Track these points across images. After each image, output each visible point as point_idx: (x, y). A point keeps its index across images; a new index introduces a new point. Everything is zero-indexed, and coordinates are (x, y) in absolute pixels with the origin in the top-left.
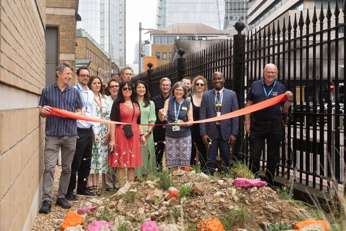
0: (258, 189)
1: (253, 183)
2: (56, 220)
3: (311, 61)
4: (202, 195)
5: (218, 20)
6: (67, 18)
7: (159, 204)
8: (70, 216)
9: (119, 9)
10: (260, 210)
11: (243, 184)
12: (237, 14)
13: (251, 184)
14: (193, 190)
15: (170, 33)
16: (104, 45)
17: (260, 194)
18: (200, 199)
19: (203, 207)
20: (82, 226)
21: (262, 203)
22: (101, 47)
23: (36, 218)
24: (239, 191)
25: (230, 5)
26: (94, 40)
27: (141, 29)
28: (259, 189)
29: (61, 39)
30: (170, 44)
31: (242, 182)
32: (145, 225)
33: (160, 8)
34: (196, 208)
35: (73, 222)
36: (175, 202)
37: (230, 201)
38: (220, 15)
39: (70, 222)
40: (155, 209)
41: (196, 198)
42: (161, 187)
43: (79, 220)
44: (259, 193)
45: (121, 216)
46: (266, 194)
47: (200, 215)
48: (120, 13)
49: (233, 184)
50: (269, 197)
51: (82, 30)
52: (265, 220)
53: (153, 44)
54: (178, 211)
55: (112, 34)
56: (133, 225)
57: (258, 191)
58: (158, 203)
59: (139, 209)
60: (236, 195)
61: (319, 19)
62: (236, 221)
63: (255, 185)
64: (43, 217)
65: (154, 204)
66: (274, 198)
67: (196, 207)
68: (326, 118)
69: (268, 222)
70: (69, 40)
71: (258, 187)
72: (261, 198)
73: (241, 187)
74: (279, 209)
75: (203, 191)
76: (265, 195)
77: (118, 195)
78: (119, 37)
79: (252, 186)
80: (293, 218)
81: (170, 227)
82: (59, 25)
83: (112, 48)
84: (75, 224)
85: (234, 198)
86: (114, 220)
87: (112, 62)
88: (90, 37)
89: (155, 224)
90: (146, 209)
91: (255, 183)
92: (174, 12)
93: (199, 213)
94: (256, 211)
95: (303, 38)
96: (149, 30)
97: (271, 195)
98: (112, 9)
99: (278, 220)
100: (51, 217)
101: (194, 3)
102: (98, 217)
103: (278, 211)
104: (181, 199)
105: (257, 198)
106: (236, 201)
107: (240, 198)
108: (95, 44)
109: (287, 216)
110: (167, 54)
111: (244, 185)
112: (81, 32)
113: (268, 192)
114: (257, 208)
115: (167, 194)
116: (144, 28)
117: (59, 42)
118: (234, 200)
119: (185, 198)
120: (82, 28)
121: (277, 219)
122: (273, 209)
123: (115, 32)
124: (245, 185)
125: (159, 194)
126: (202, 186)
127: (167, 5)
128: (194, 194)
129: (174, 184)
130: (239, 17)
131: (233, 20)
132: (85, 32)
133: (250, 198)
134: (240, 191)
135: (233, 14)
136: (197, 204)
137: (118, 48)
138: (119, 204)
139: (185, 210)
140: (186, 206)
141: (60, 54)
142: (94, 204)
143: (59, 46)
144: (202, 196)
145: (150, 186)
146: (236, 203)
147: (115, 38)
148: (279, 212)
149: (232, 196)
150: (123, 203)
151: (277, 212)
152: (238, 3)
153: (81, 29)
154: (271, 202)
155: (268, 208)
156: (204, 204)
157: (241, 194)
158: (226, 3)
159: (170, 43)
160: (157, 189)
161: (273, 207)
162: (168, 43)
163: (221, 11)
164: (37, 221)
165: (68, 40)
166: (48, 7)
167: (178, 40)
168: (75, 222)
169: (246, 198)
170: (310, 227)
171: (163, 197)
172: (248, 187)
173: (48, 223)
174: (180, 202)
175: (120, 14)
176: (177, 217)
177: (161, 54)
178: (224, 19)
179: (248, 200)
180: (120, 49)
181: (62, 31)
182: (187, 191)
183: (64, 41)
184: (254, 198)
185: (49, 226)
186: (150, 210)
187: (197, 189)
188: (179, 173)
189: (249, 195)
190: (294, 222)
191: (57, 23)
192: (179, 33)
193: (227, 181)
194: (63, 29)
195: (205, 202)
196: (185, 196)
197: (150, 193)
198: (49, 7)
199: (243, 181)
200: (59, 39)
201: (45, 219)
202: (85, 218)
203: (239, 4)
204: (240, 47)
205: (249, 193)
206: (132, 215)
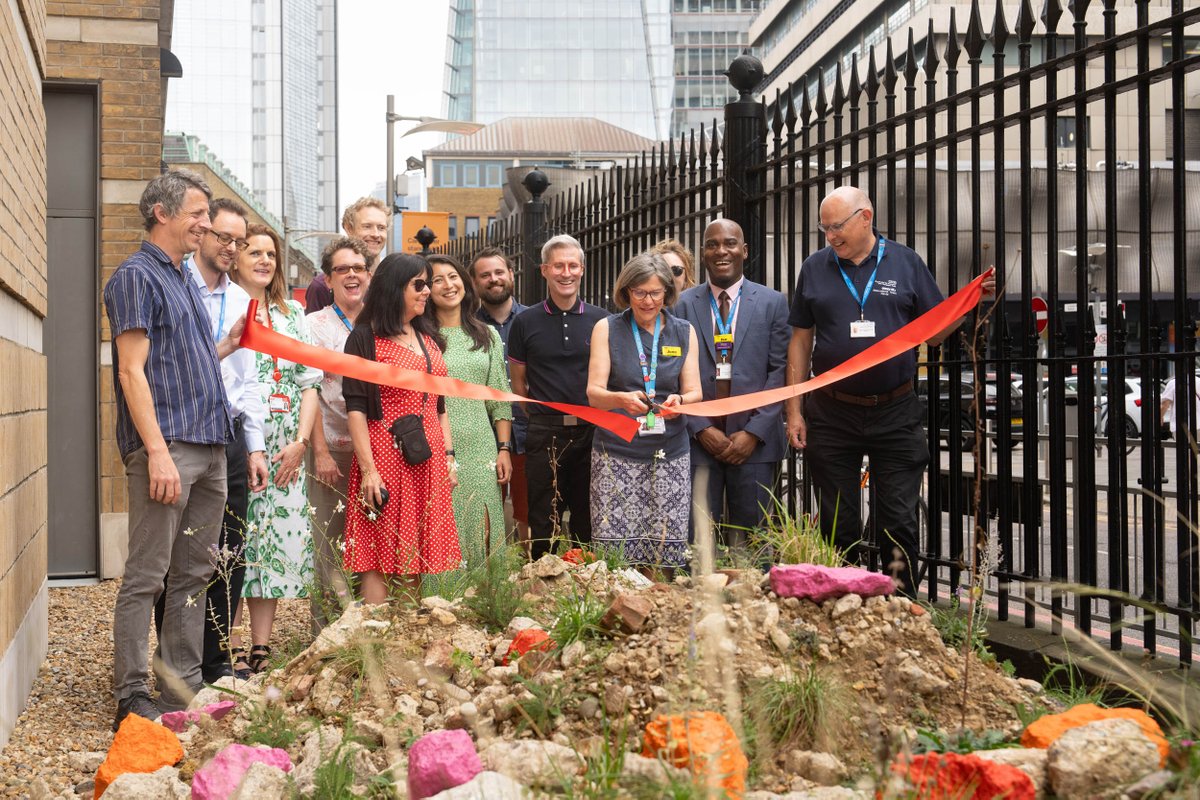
0: (864, 605)
1: (844, 578)
2: (83, 758)
3: (965, 240)
4: (645, 631)
5: (651, 109)
6: (127, 54)
7: (473, 683)
8: (133, 735)
9: (317, 70)
10: (876, 680)
11: (804, 584)
12: (714, 86)
13: (839, 585)
14: (612, 615)
15: (490, 149)
16: (264, 193)
17: (872, 620)
18: (640, 646)
19: (653, 675)
20: (177, 771)
21: (880, 655)
22: (253, 197)
23: (4, 752)
24: (788, 611)
25: (690, 57)
26: (232, 174)
27: (391, 118)
28: (868, 603)
29: (108, 131)
30: (492, 186)
31: (801, 576)
32: (426, 744)
33: (455, 69)
34: (626, 677)
35: (145, 757)
36: (539, 662)
37: (759, 648)
38: (657, 89)
39: (130, 757)
40: (459, 700)
41: (623, 644)
42: (479, 621)
43: (166, 748)
44: (871, 618)
45: (331, 726)
46: (896, 620)
47: (643, 704)
48: (320, 83)
49: (763, 588)
50: (908, 633)
51: (189, 138)
52: (897, 721)
53: (432, 188)
54: (553, 693)
55: (294, 155)
56: (378, 761)
57: (866, 610)
58: (470, 678)
59: (399, 700)
60: (780, 624)
61: (1043, 18)
62: (788, 721)
63: (852, 588)
64: (31, 746)
65: (455, 683)
66: (925, 636)
67: (625, 674)
68: (1018, 423)
69: (908, 727)
70: (138, 134)
71: (865, 597)
72: (877, 636)
73: (797, 596)
74: (948, 677)
75: (650, 616)
76: (892, 623)
77: (316, 653)
78: (317, 165)
79: (840, 593)
80: (999, 713)
81: (526, 750)
82: (100, 81)
83: (294, 202)
84: (151, 764)
85: (774, 636)
86: (303, 744)
87: (294, 250)
88: (217, 163)
89: (466, 741)
90: (427, 701)
91: (854, 581)
92: (501, 81)
93: (640, 695)
94: (859, 685)
95: (981, 93)
96: (419, 123)
97: (913, 623)
98: (292, 69)
99: (945, 719)
100: (61, 747)
101: (568, 50)
102: (240, 735)
103: (944, 683)
104: (566, 649)
105: (862, 636)
106: (781, 649)
107: (797, 638)
108: (234, 186)
109: (979, 704)
110: (481, 219)
111: (809, 589)
112: (184, 146)
113: (904, 614)
114: (862, 674)
115: (503, 644)
116: (404, 115)
117: (101, 141)
118: (774, 647)
119: (579, 646)
120: (187, 134)
121: (939, 716)
122: (924, 677)
123: (304, 150)
124: (814, 590)
125: (473, 645)
126: (647, 597)
127: (480, 57)
128: (618, 626)
129: (530, 610)
130: (721, 96)
131: (701, 107)
132: (200, 147)
133: (837, 637)
134: (794, 613)
135: (701, 87)
136: (630, 664)
137: (314, 201)
138: (320, 683)
139: (583, 687)
140: (587, 674)
141: (104, 181)
142: (226, 694)
143: (101, 154)
144: (645, 635)
145: (438, 615)
146: (781, 655)
147: (304, 167)
148: (948, 688)
149: (765, 632)
150: (335, 679)
151: (939, 687)
152: (717, 51)
153: (183, 134)
154: (916, 649)
155: (905, 673)
156: (657, 661)
157: (798, 622)
158: (677, 50)
159: (491, 183)
160: (465, 627)
161: (924, 670)
162: (482, 183)
163: (661, 78)
164: (8, 759)
165: (132, 132)
166: (60, 16)
167: (516, 168)
168: (152, 758)
169: (822, 638)
170: (1097, 730)
171: (489, 657)
172: (826, 597)
173: (50, 769)
174: (559, 658)
175: (321, 88)
176: (554, 713)
177: (460, 221)
178: (672, 106)
179: (829, 645)
180: (322, 204)
181: (112, 100)
182: (588, 618)
183: (120, 135)
184: (852, 636)
185: (56, 779)
186: (438, 703)
187: (625, 608)
188: (547, 568)
189: (830, 625)
190: (1003, 727)
191: (92, 74)
192: (520, 149)
193: (741, 579)
194: (116, 95)
195: (660, 653)
196: (580, 639)
197: (439, 641)
198: (65, 16)
199: (805, 574)
200: (101, 129)
201: (41, 754)
202: (191, 744)
203: (720, 54)
204: (748, 146)
205: (831, 618)
206: (370, 724)
